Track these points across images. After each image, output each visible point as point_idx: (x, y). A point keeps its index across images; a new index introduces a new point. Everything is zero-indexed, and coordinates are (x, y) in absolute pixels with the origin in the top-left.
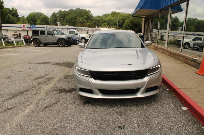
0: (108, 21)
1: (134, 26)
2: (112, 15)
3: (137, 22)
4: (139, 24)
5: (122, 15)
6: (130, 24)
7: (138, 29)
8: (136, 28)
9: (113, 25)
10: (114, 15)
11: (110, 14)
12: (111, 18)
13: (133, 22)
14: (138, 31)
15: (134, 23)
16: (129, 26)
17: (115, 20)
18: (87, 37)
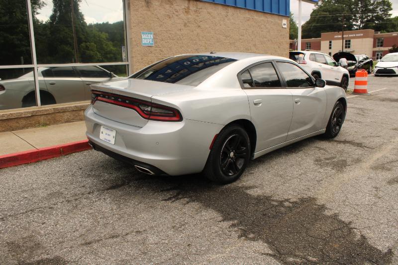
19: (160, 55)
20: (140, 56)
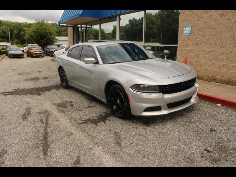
1: (39, 38)
3: (43, 32)
4: (46, 35)
5: (7, 24)
6: (34, 35)
7: (45, 41)
8: (42, 40)
13: (38, 32)
14: (44, 43)
15: (40, 34)
16: (33, 38)
19: (195, 41)
20: (182, 41)
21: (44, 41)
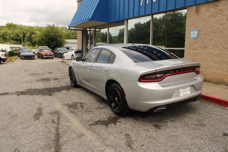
0: (4, 35)
2: (8, 28)
3: (54, 35)
4: (56, 38)
5: (21, 28)
8: (52, 42)
9: (10, 39)
10: (10, 28)
11: (5, 27)
12: (6, 32)
15: (50, 37)
17: (13, 33)
18: (2, 55)
19: (202, 45)
20: (188, 45)
21: (54, 43)
